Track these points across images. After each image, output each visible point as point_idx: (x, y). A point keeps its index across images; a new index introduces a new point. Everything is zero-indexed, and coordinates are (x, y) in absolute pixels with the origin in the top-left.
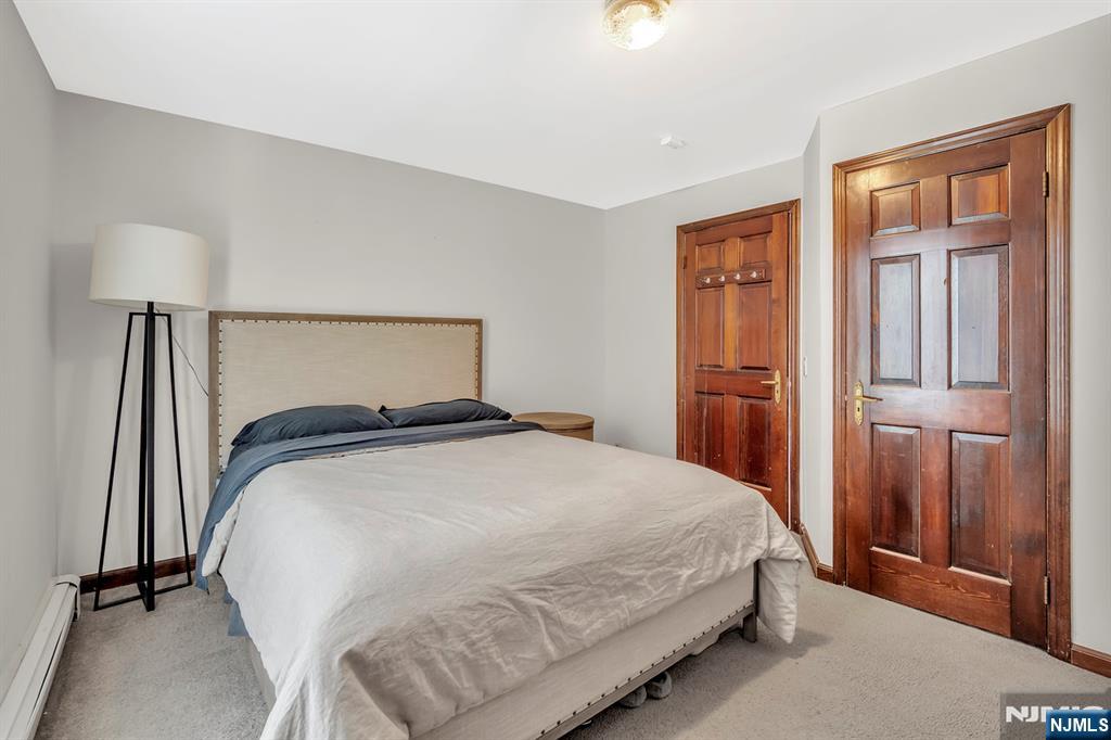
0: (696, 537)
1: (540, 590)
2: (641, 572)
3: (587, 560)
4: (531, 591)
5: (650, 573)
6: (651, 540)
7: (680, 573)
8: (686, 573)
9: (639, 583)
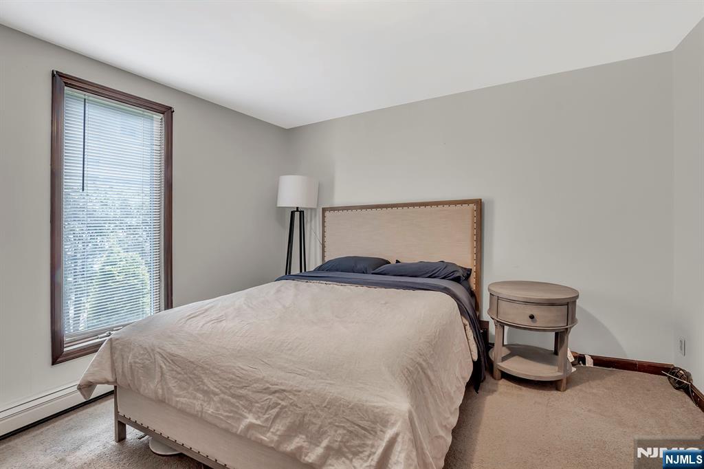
0: (274, 398)
1: (165, 359)
2: (217, 390)
3: (192, 360)
4: (163, 357)
5: (222, 396)
6: (234, 374)
7: (247, 415)
8: (251, 419)
9: (212, 396)
